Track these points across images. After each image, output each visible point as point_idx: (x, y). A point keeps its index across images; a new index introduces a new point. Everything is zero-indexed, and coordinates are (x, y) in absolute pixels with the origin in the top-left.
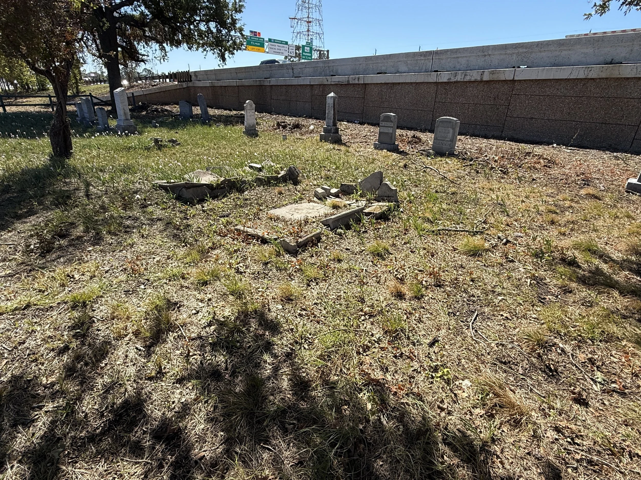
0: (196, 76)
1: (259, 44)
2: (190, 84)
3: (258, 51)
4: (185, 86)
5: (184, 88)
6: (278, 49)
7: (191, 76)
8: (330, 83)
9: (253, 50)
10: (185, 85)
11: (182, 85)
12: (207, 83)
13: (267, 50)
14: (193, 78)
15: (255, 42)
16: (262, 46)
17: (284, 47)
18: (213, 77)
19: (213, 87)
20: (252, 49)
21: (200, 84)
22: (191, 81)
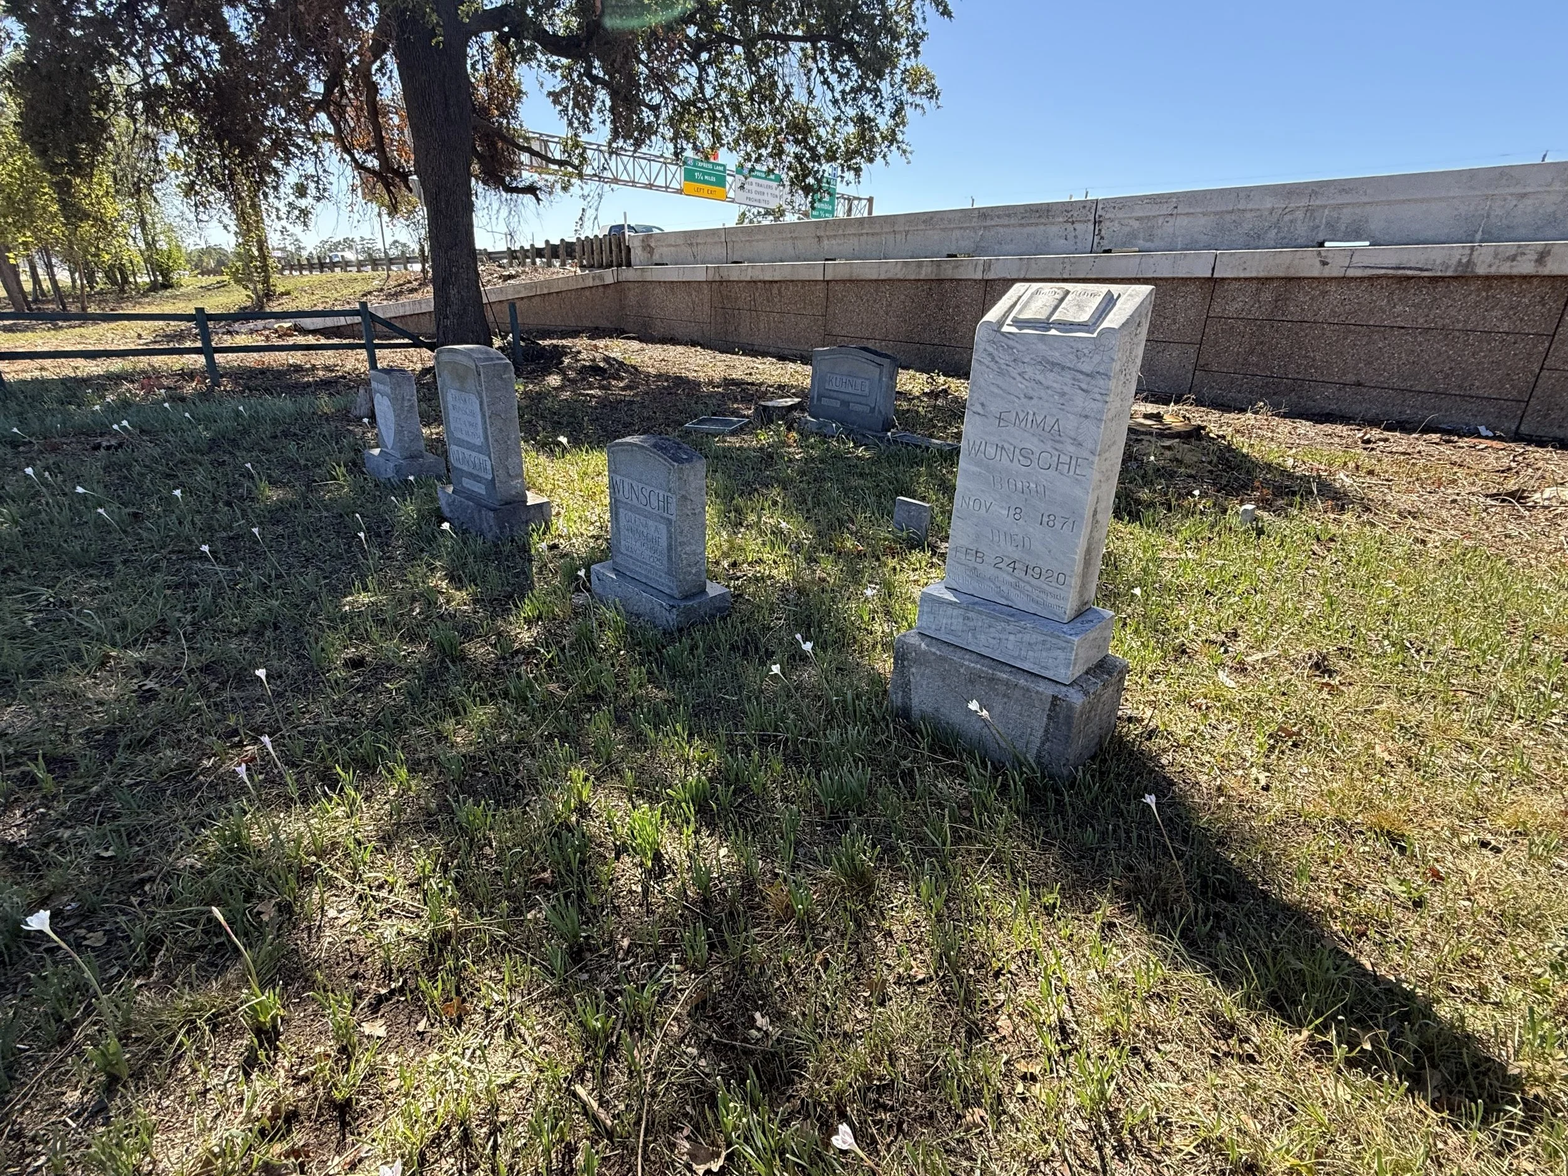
0: (648, 248)
1: (713, 179)
2: (627, 274)
3: (711, 196)
4: (609, 280)
5: (606, 286)
6: (757, 192)
7: (628, 249)
8: (1336, 272)
9: (697, 194)
10: (609, 276)
11: (601, 278)
12: (699, 272)
13: (731, 194)
14: (637, 254)
15: (704, 174)
16: (721, 182)
17: (770, 187)
18: (719, 251)
19: (722, 284)
20: (699, 190)
21: (671, 273)
22: (629, 265)
